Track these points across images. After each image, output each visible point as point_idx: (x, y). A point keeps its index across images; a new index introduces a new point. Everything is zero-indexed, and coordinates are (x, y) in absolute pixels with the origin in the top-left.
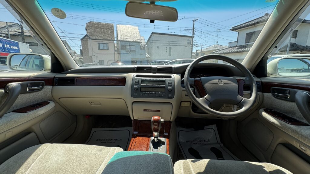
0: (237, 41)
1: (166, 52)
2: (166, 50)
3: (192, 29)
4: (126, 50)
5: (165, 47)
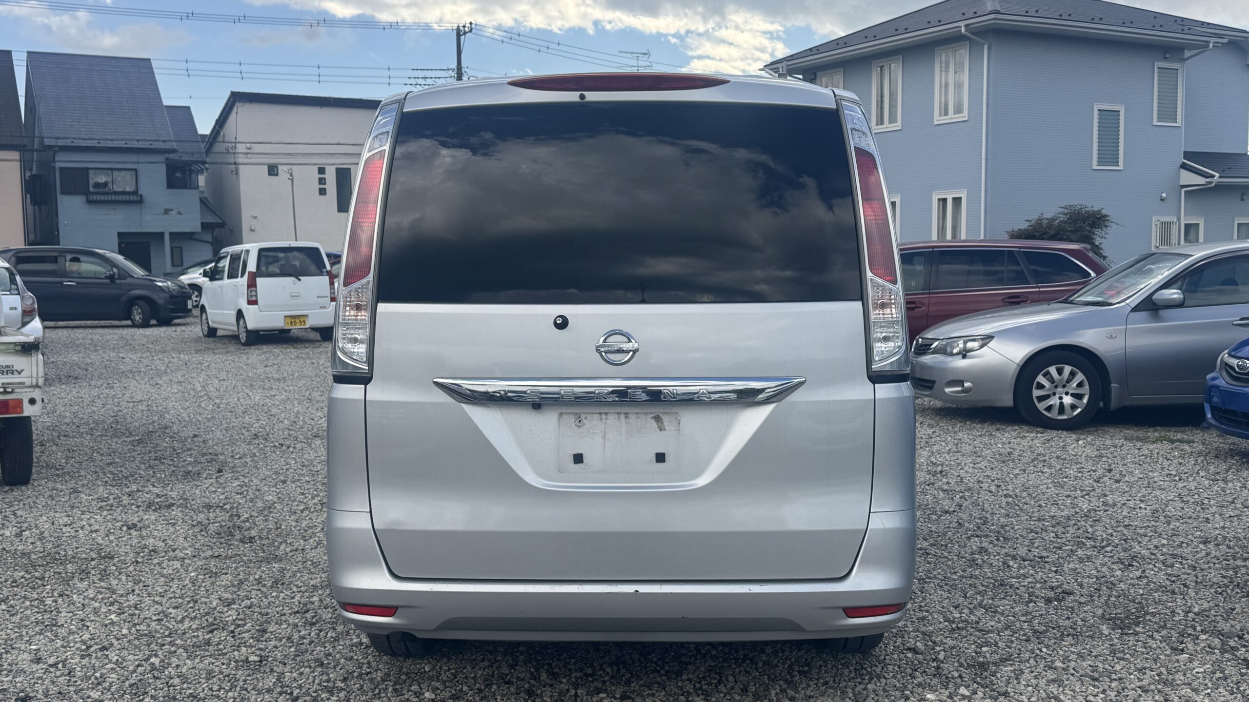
1: (322, 192)
2: (322, 181)
3: (454, 74)
4: (87, 193)
5: (315, 169)
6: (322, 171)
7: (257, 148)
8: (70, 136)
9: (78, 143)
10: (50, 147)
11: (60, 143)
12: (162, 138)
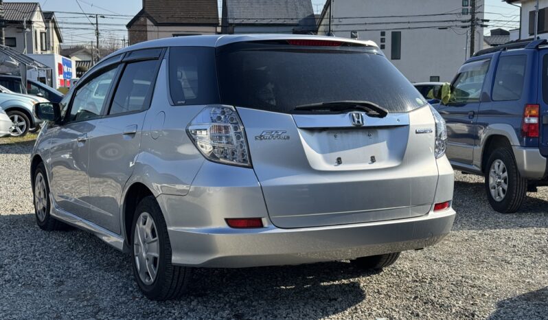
0: (520, 29)
1: (383, 47)
2: (382, 40)
5: (379, 32)
6: (383, 34)
7: (344, 21)
8: (242, 17)
9: (246, 22)
10: (231, 24)
11: (237, 21)
12: (291, 17)
